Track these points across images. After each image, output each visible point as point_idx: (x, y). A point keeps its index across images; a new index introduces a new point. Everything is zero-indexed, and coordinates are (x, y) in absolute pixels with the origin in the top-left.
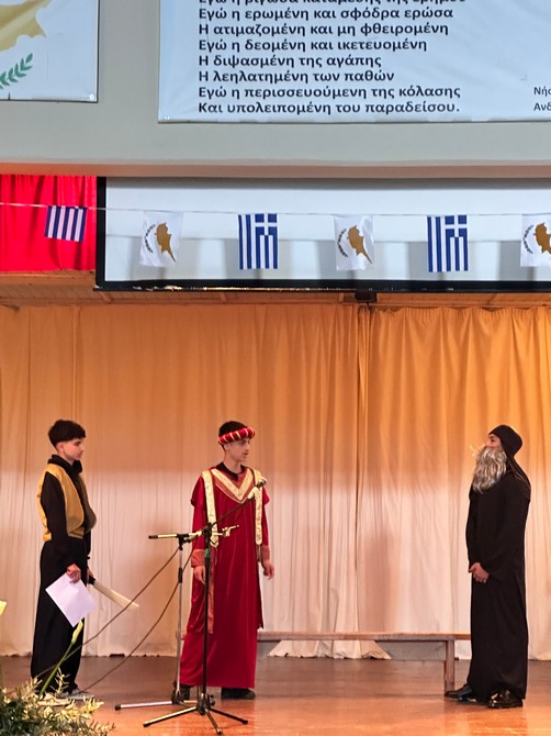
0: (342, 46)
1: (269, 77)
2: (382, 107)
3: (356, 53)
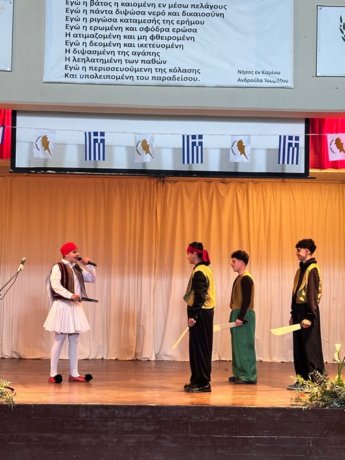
0: (140, 45)
1: (102, 61)
3: (147, 50)
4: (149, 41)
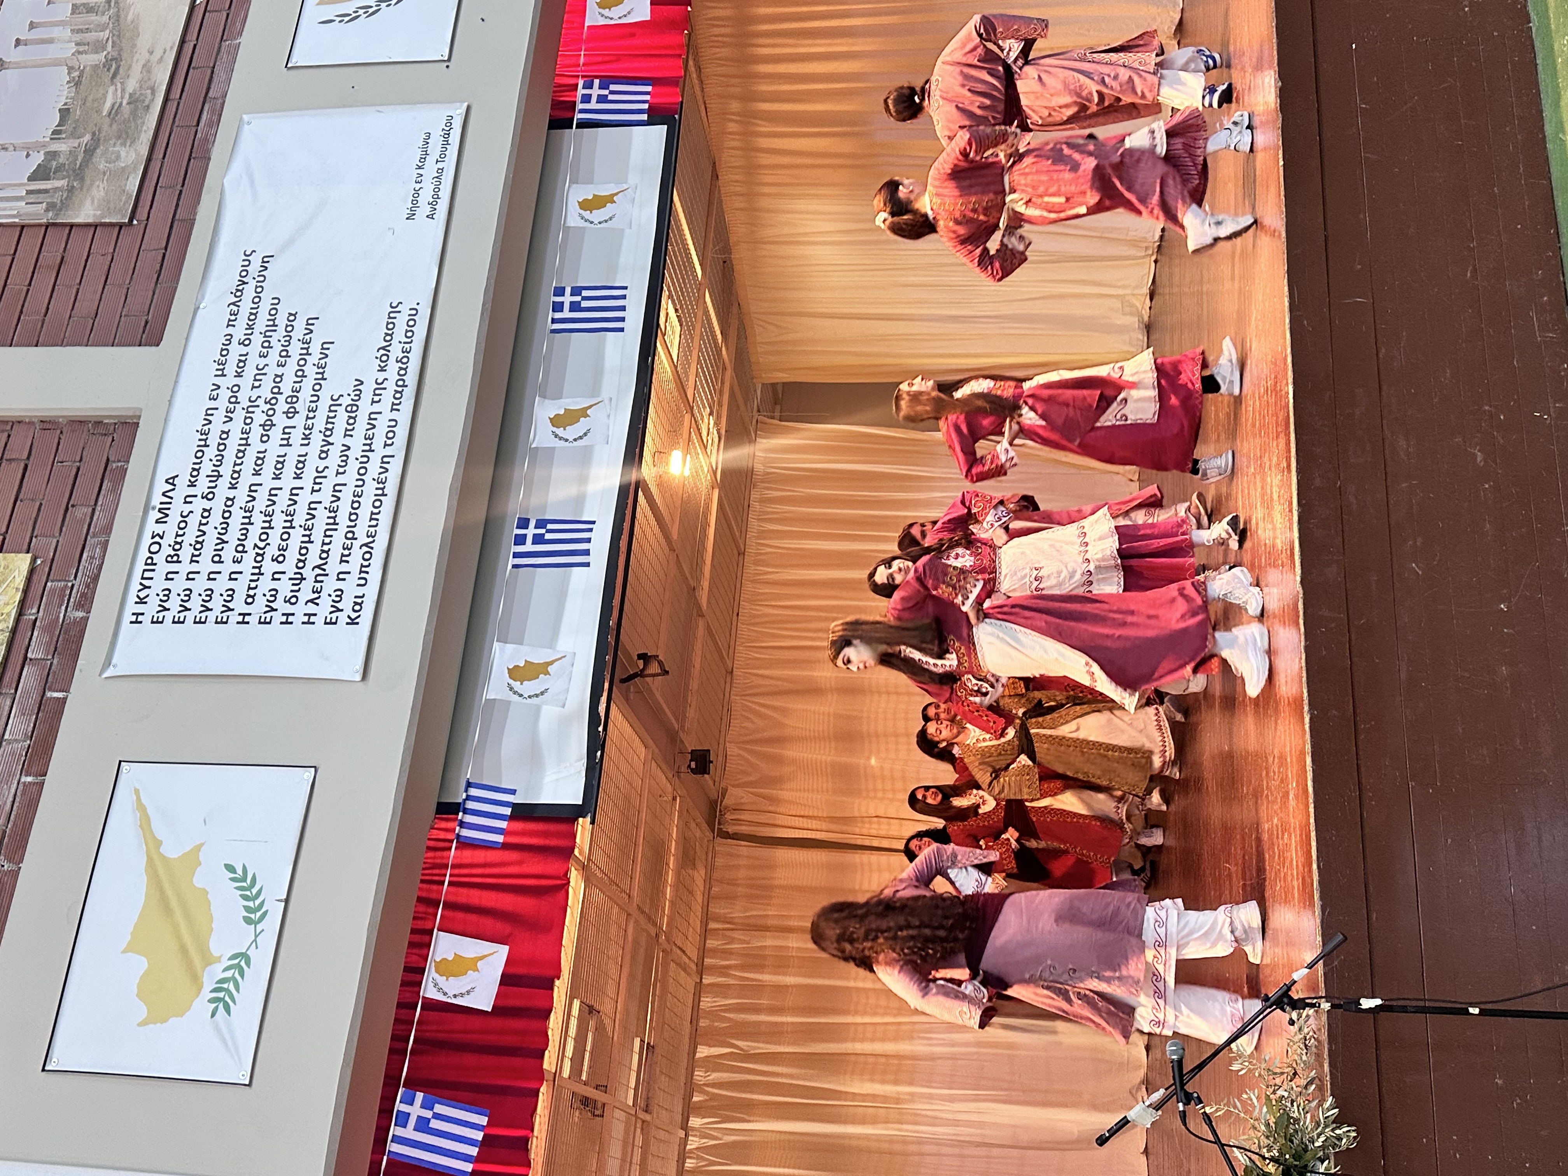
0: (306, 442)
1: (328, 533)
2: (396, 392)
3: (320, 423)
4: (299, 421)
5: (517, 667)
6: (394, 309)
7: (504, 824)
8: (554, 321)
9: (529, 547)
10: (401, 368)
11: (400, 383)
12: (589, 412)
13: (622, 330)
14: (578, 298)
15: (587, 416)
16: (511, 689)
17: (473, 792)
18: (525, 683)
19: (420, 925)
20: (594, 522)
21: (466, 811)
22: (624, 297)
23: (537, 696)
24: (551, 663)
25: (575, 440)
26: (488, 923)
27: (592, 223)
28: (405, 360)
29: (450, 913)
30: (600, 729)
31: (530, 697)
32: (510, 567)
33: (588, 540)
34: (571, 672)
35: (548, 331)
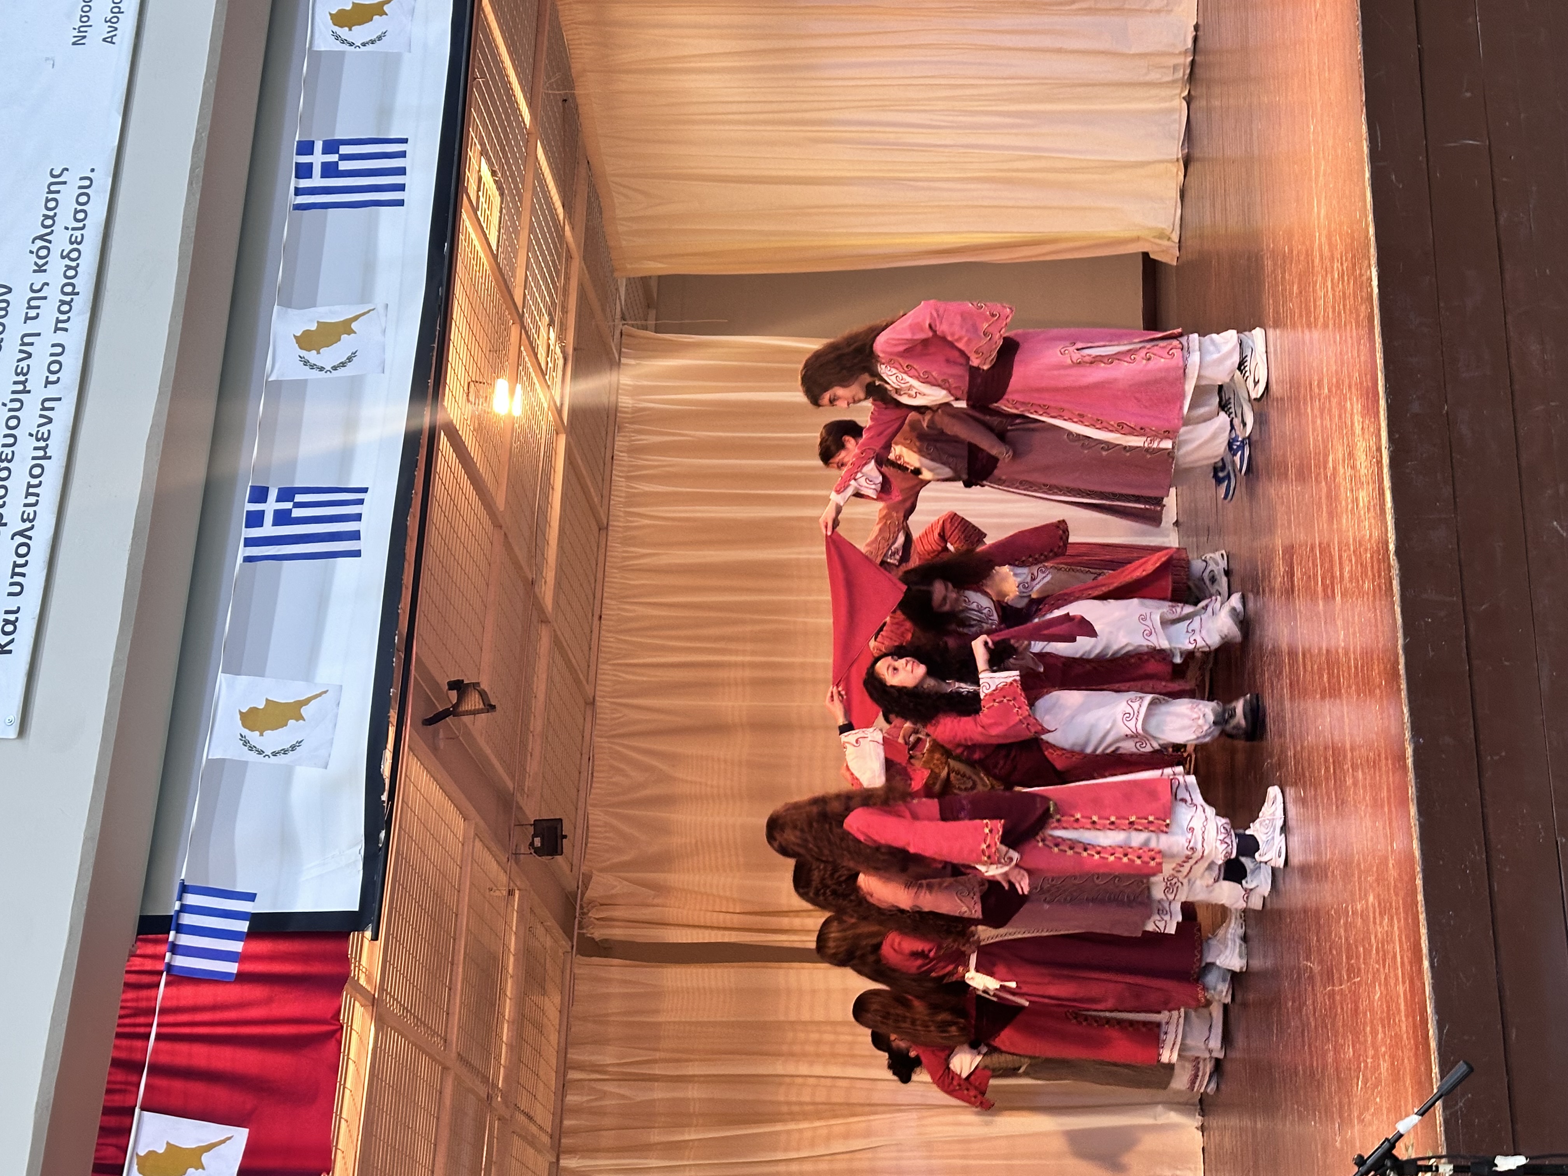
2: (63, 302)
5: (253, 710)
6: (57, 179)
7: (237, 946)
8: (298, 192)
9: (268, 529)
10: (69, 268)
11: (68, 289)
12: (354, 326)
13: (401, 203)
14: (334, 158)
15: (351, 332)
16: (246, 743)
17: (191, 899)
18: (267, 733)
19: (118, 1100)
20: (365, 490)
21: (181, 929)
22: (403, 154)
23: (285, 752)
24: (307, 702)
25: (335, 368)
26: (221, 1095)
27: (351, 44)
28: (74, 255)
29: (162, 1082)
30: (384, 797)
31: (275, 754)
32: (240, 560)
33: (358, 517)
34: (336, 716)
35: (289, 207)
